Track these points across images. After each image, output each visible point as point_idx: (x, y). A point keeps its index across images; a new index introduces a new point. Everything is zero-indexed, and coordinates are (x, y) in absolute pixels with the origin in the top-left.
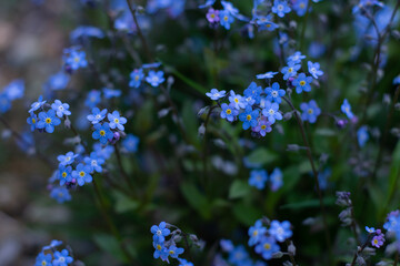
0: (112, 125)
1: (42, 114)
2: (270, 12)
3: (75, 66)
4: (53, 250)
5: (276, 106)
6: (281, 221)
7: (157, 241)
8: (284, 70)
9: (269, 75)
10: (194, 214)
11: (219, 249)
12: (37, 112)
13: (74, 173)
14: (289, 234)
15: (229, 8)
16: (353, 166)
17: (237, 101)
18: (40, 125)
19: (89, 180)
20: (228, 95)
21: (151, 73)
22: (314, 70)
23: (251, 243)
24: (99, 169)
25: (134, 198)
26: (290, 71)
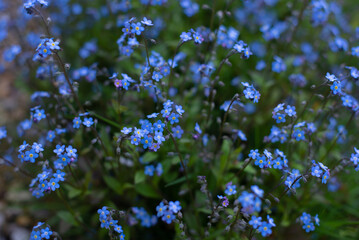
0: (69, 154)
1: (27, 152)
2: (151, 78)
3: (39, 119)
4: (40, 228)
5: (161, 133)
6: (174, 201)
7: (102, 218)
8: (162, 111)
9: (154, 115)
10: (111, 191)
11: (131, 212)
12: (24, 151)
13: (49, 184)
14: (179, 208)
15: (126, 77)
16: (201, 157)
17: (139, 133)
18: (27, 159)
19: (58, 186)
20: (133, 130)
21: (85, 119)
22: (179, 110)
23: (159, 215)
24: (63, 180)
25: (78, 188)
26: (166, 112)
